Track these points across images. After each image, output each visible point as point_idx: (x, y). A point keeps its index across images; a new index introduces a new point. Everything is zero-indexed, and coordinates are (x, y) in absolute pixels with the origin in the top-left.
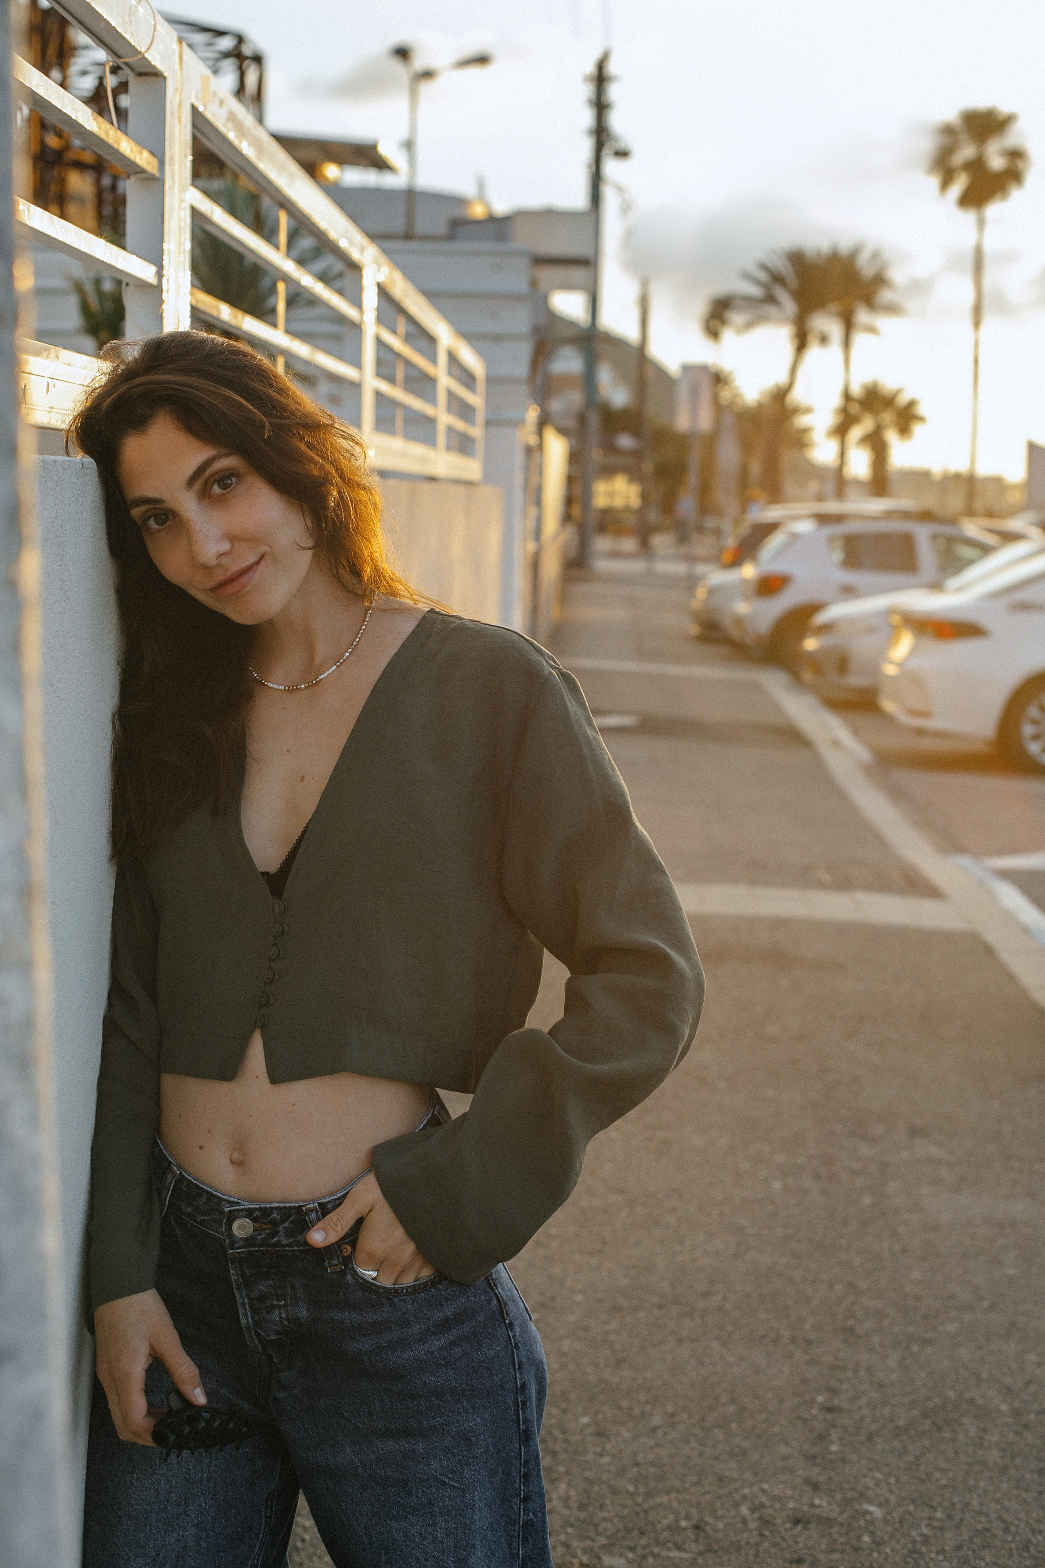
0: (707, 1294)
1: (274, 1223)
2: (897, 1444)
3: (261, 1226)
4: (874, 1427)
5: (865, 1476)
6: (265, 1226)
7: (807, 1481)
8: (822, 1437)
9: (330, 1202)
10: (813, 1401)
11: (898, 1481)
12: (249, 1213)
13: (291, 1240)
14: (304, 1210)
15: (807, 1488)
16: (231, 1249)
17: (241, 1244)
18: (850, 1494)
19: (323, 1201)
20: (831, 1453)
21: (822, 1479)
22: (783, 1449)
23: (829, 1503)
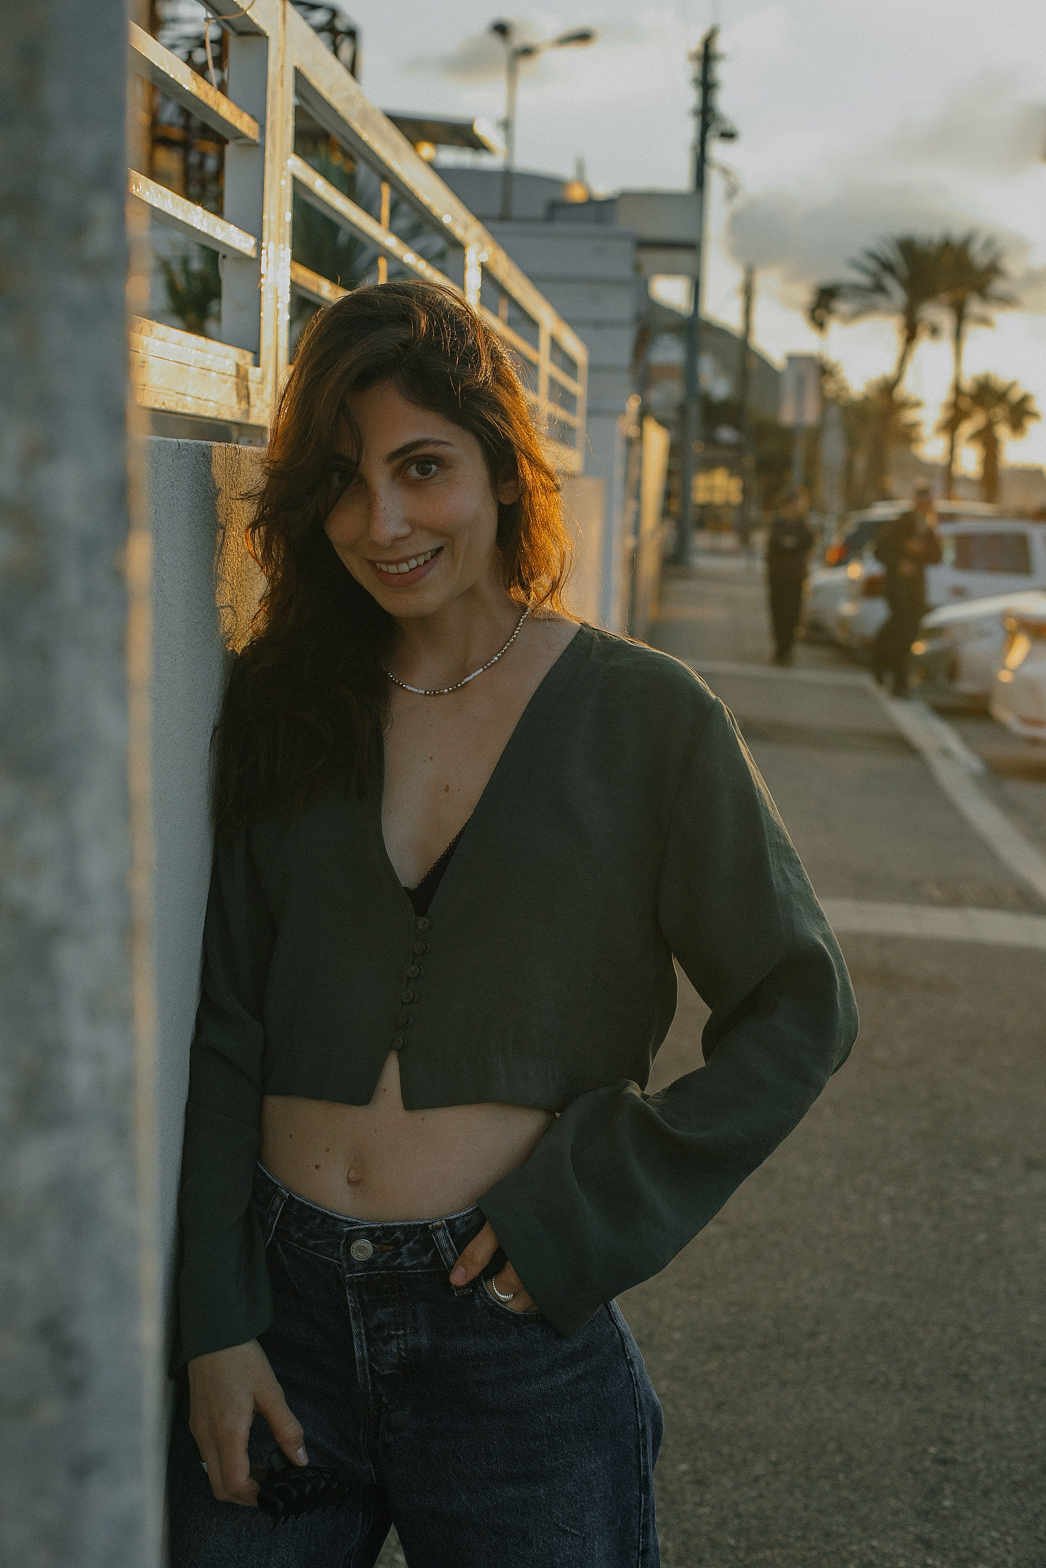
0: (812, 1335)
1: (397, 1244)
2: (1014, 1500)
3: (382, 1248)
4: (989, 1481)
5: (981, 1534)
6: (386, 1248)
7: (919, 1539)
8: (934, 1492)
9: (458, 1218)
10: (925, 1451)
11: (1016, 1540)
12: (370, 1233)
13: (415, 1262)
14: (431, 1228)
15: (919, 1546)
16: (349, 1273)
17: (360, 1267)
18: (964, 1554)
19: (450, 1218)
20: (945, 1508)
21: (934, 1536)
22: (893, 1503)
23: (943, 1563)
